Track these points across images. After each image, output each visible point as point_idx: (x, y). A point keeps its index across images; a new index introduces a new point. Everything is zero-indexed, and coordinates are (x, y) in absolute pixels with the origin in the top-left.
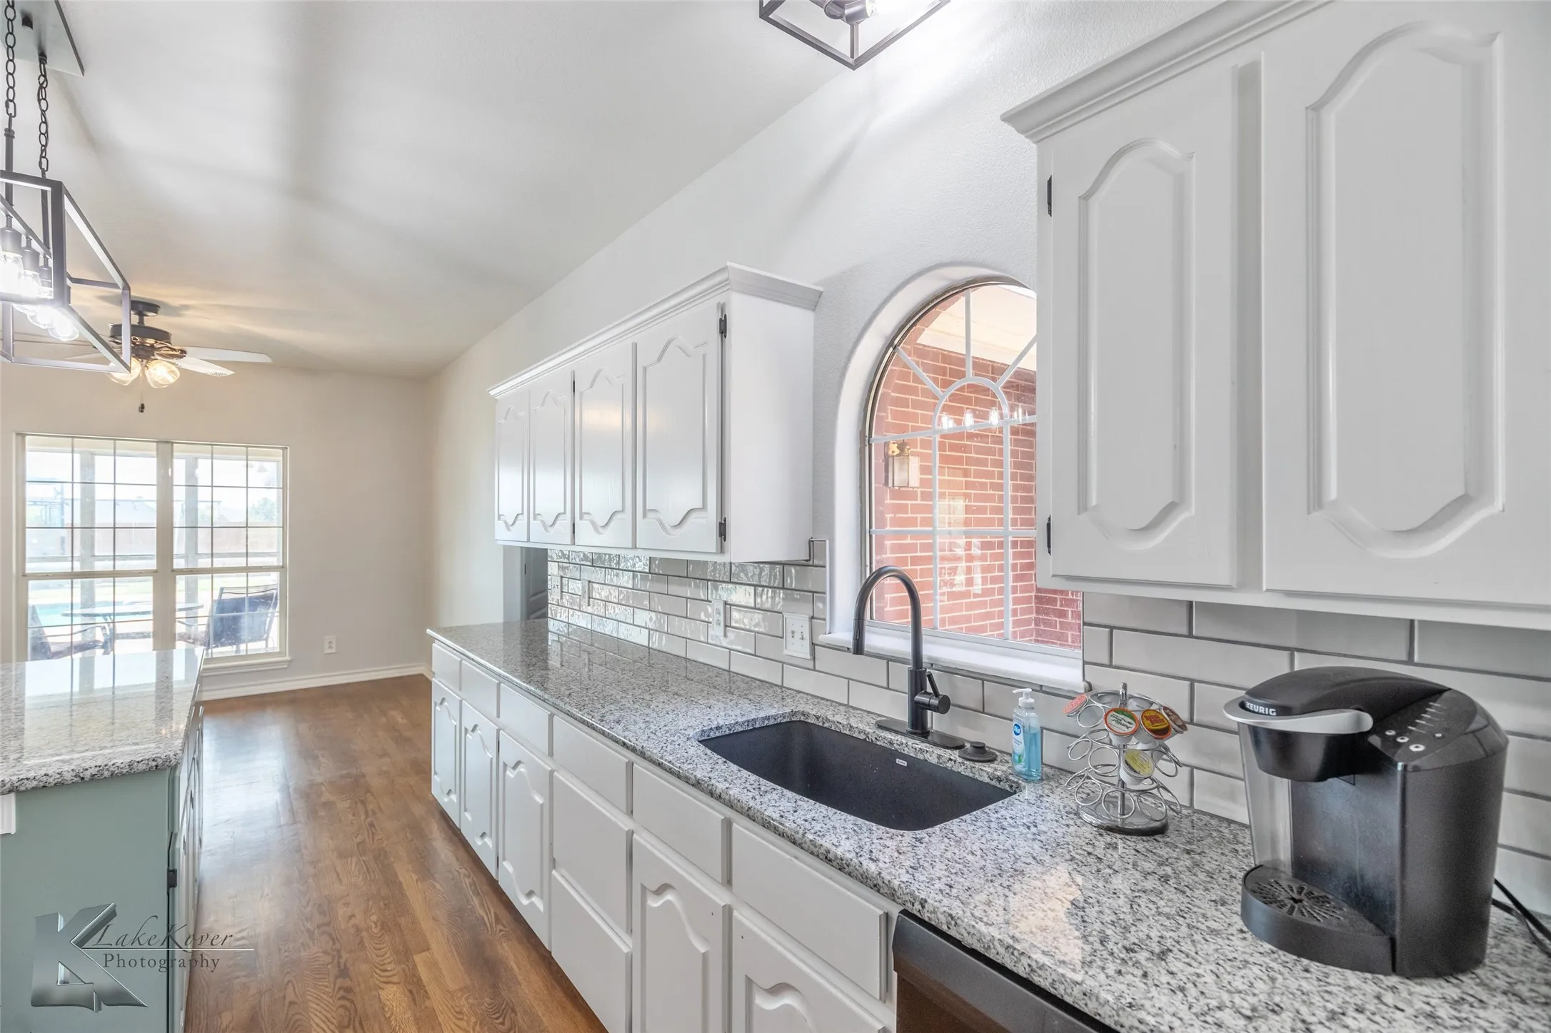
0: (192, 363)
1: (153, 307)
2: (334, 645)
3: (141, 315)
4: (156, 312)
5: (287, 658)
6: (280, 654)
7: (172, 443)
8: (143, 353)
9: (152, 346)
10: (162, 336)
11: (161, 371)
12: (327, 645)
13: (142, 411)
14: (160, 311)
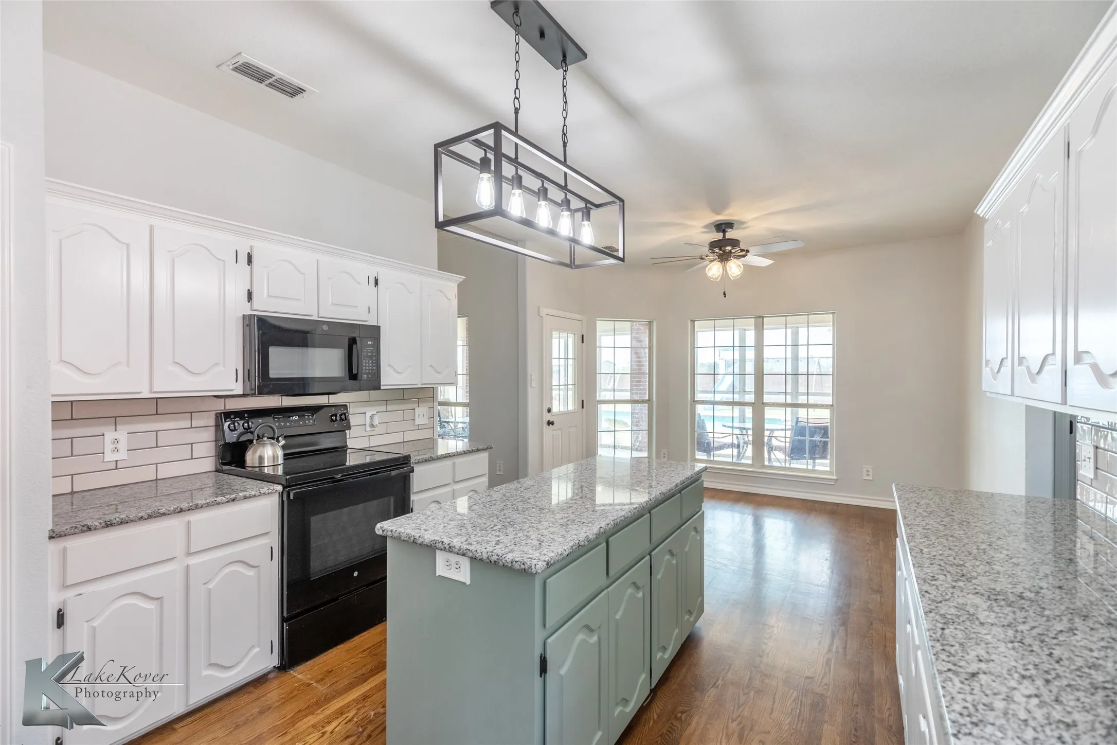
0: (754, 259)
1: (730, 225)
2: (871, 473)
3: (724, 232)
4: (732, 228)
5: (834, 477)
6: (829, 473)
7: (763, 318)
8: (724, 257)
9: (730, 251)
10: (735, 243)
11: (734, 267)
12: (865, 473)
13: (725, 297)
14: (735, 226)
